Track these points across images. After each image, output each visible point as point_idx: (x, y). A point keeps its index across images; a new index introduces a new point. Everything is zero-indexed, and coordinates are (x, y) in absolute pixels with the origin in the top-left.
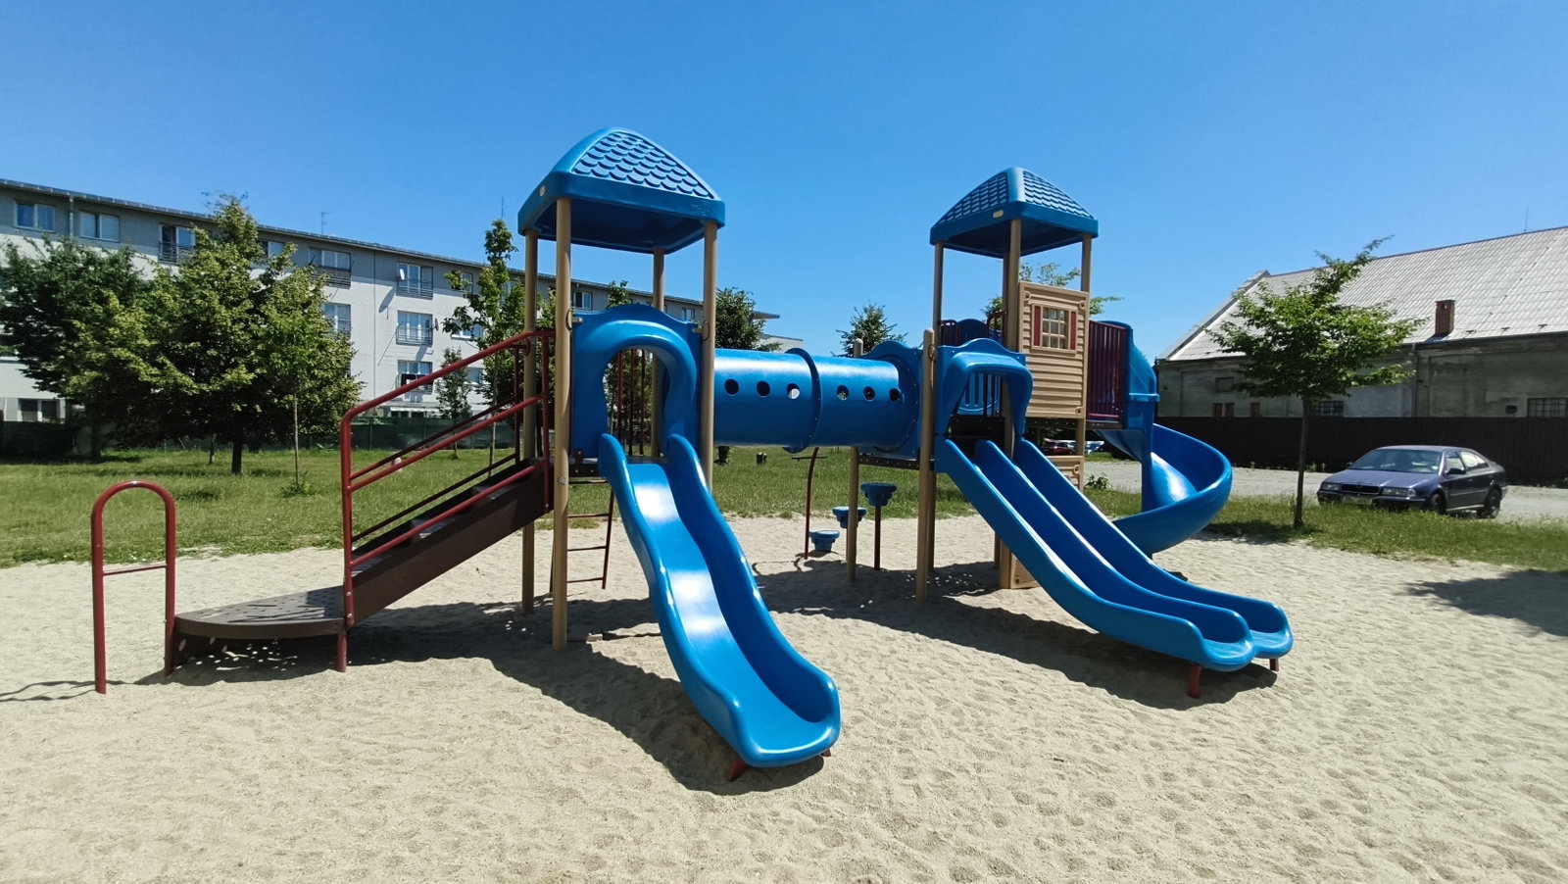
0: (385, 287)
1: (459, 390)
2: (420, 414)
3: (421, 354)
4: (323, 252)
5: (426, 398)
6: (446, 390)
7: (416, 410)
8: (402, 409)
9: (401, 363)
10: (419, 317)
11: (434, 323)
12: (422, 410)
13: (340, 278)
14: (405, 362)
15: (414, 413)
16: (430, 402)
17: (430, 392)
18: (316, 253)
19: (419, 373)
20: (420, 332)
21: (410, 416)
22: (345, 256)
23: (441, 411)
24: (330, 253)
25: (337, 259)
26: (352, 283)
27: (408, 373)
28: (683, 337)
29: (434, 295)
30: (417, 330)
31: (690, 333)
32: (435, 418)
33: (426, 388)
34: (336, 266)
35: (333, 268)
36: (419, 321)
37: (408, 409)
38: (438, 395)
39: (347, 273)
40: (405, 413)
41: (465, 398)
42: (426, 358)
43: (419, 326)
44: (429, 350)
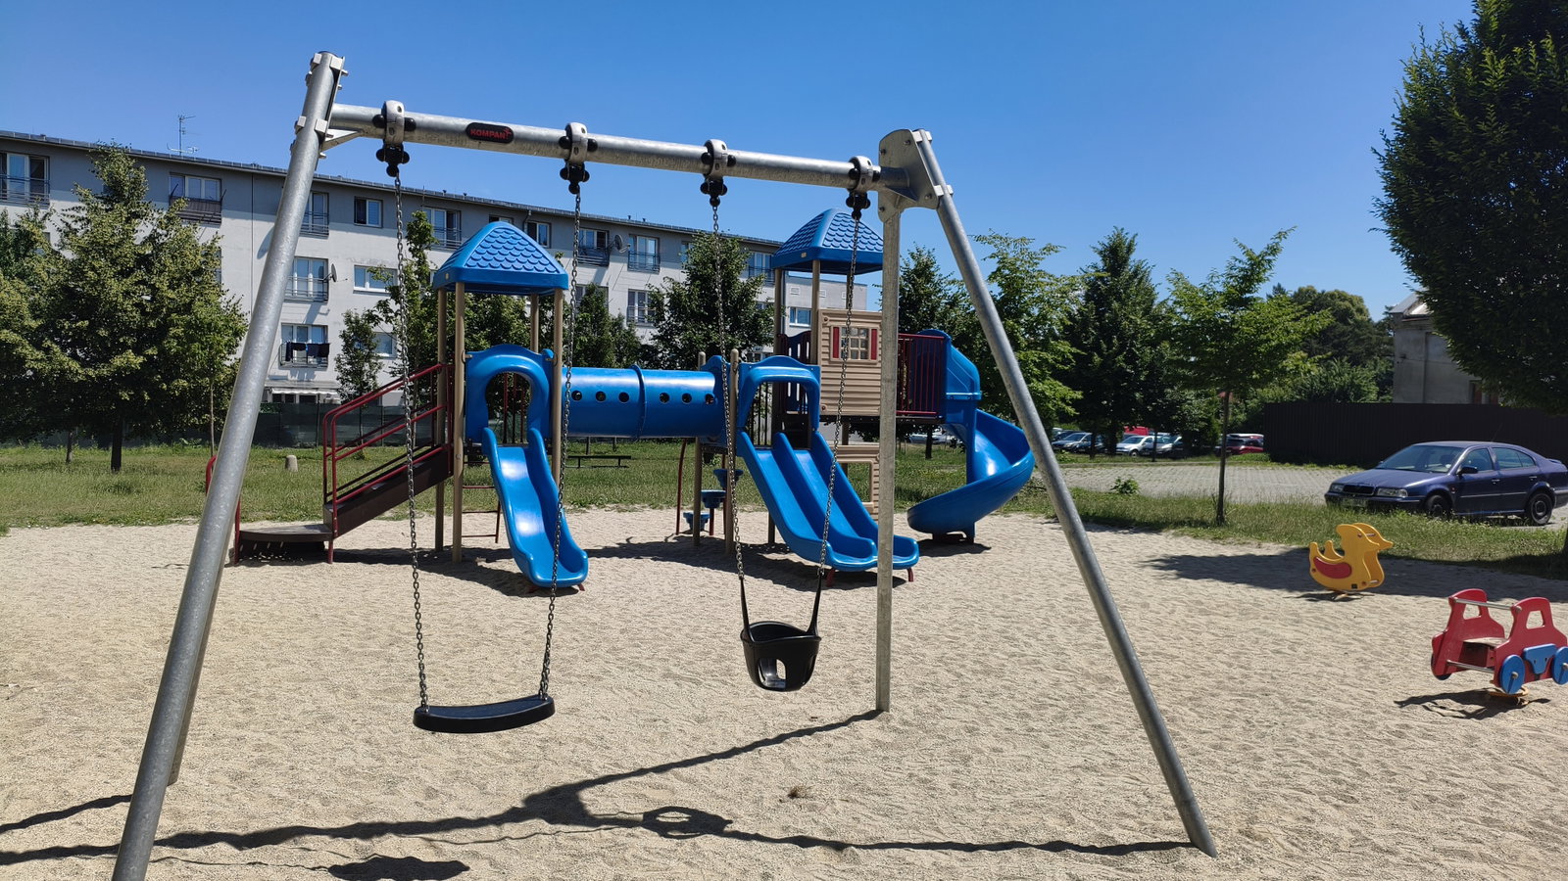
0: (266, 223)
1: (367, 367)
2: (311, 398)
3: (312, 314)
4: (187, 178)
5: (320, 376)
6: (348, 367)
7: (306, 392)
8: (288, 392)
9: (288, 328)
10: (311, 262)
11: (330, 271)
12: (315, 392)
13: (208, 211)
14: (292, 326)
15: (302, 397)
16: (327, 381)
17: (325, 367)
18: (178, 180)
19: (310, 342)
20: (311, 284)
21: (297, 401)
22: (215, 184)
23: (343, 395)
24: (196, 180)
25: (204, 188)
26: (223, 219)
27: (295, 341)
28: (539, 364)
29: (330, 232)
30: (307, 281)
31: (544, 361)
32: (332, 404)
33: (319, 362)
34: (203, 197)
35: (199, 200)
36: (311, 268)
37: (296, 392)
38: (338, 374)
39: (218, 206)
40: (291, 397)
41: (374, 377)
42: (319, 320)
43: (311, 276)
44: (323, 309)
